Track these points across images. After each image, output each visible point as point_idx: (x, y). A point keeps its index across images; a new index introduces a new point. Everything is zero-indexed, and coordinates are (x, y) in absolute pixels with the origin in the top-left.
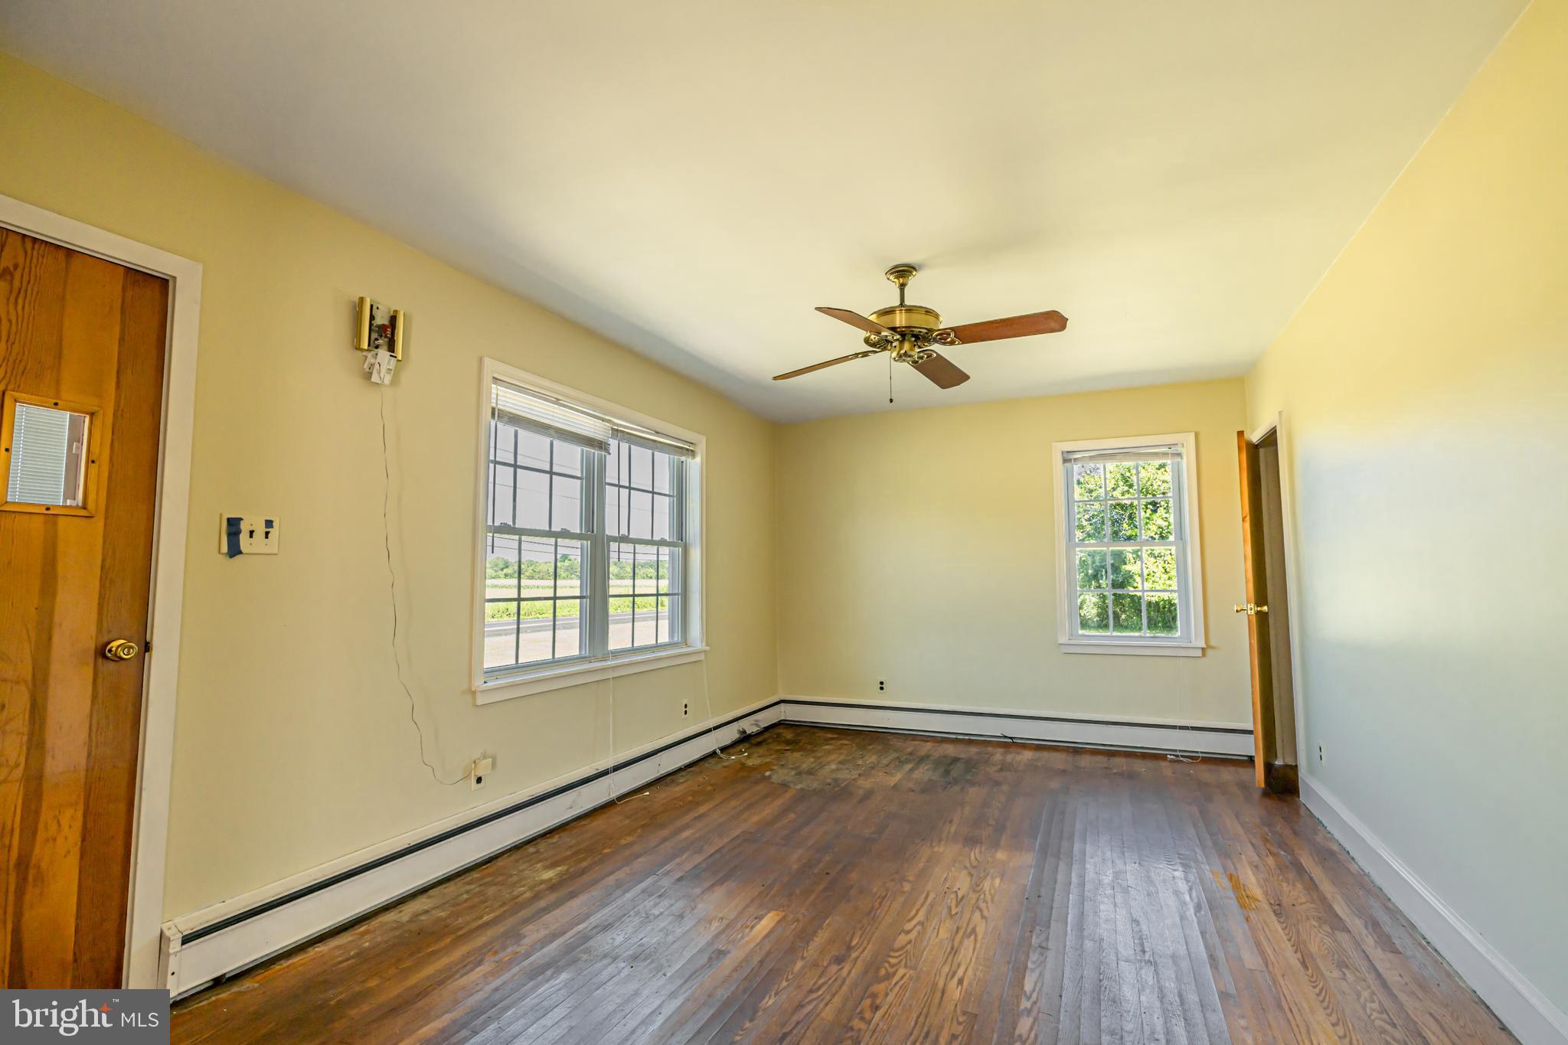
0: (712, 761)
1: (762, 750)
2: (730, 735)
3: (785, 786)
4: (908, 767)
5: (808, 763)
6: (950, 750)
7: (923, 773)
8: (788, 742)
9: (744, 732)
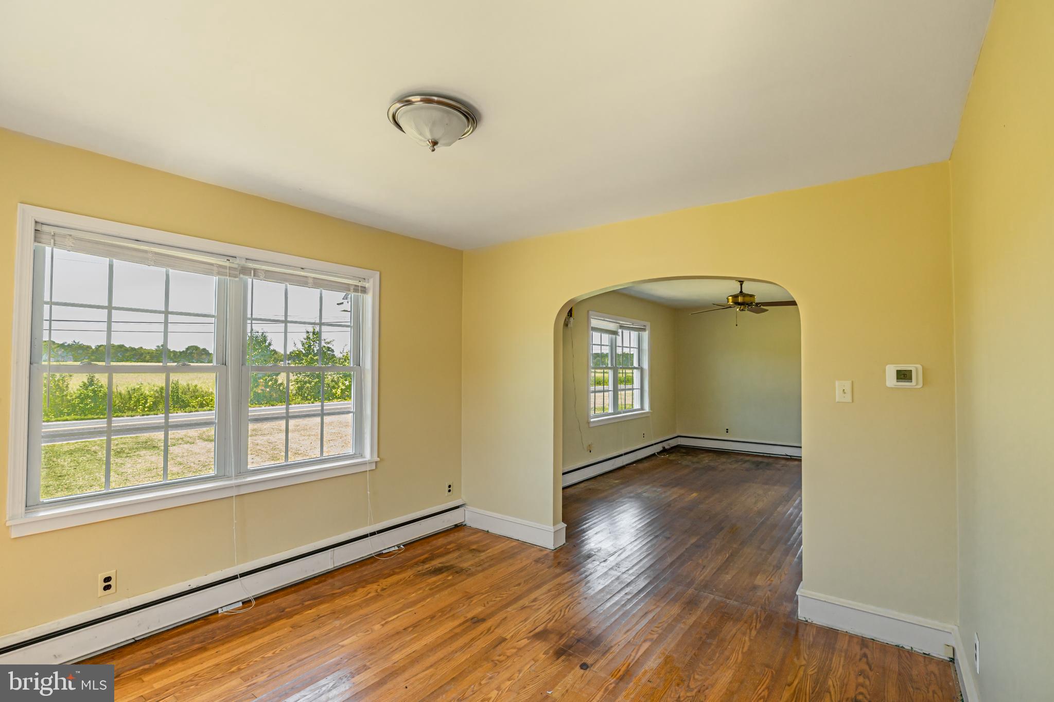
0: (655, 457)
1: (674, 455)
2: (658, 448)
3: (687, 466)
4: (740, 463)
5: (695, 460)
6: (760, 459)
7: (746, 465)
8: (684, 453)
9: (664, 448)
